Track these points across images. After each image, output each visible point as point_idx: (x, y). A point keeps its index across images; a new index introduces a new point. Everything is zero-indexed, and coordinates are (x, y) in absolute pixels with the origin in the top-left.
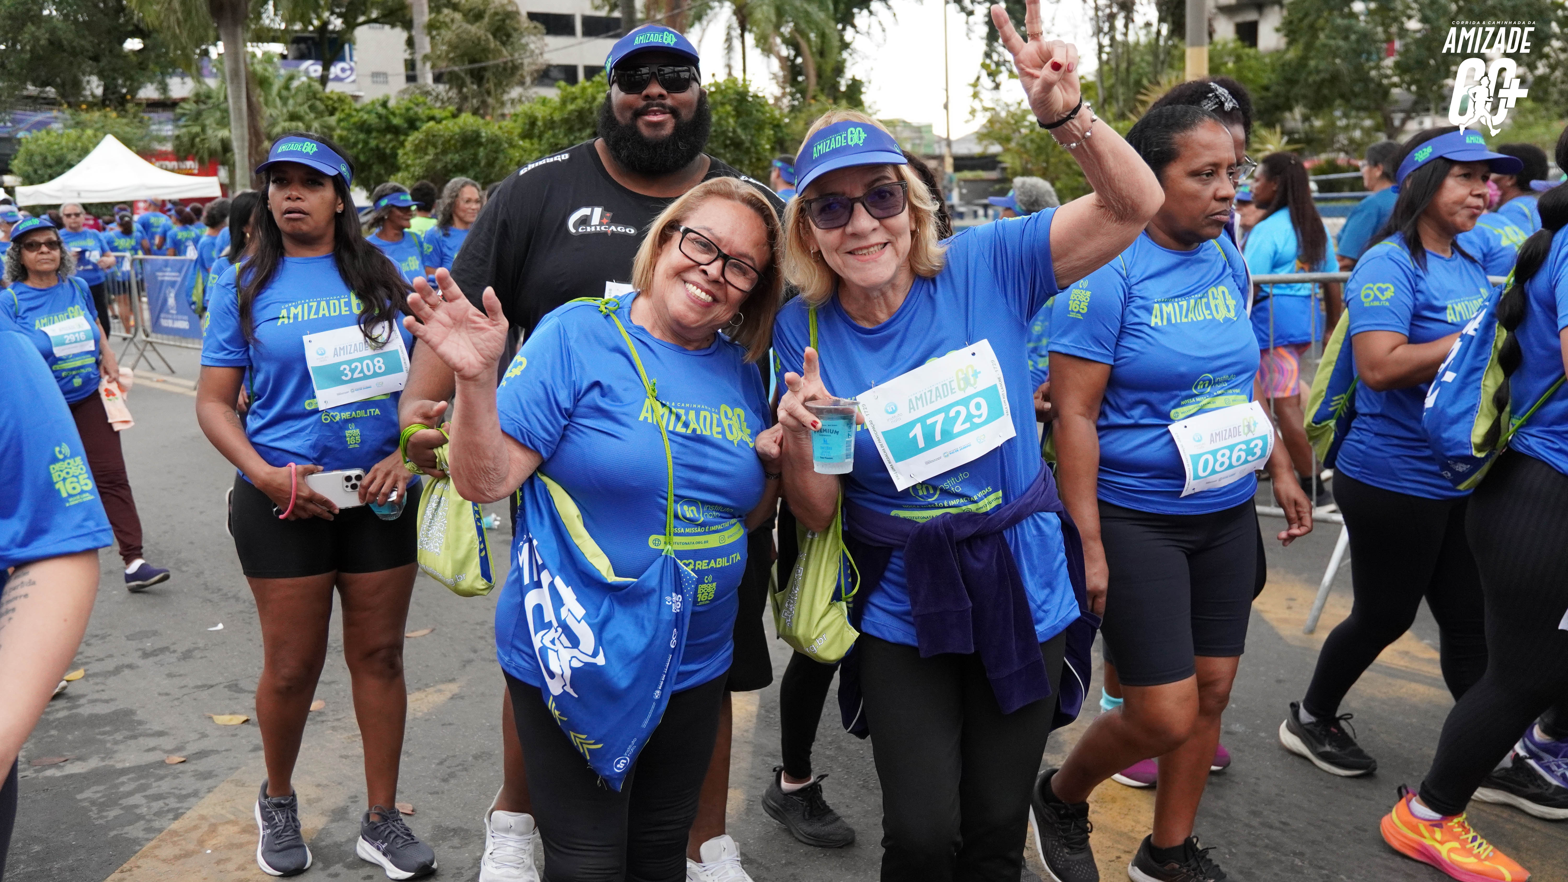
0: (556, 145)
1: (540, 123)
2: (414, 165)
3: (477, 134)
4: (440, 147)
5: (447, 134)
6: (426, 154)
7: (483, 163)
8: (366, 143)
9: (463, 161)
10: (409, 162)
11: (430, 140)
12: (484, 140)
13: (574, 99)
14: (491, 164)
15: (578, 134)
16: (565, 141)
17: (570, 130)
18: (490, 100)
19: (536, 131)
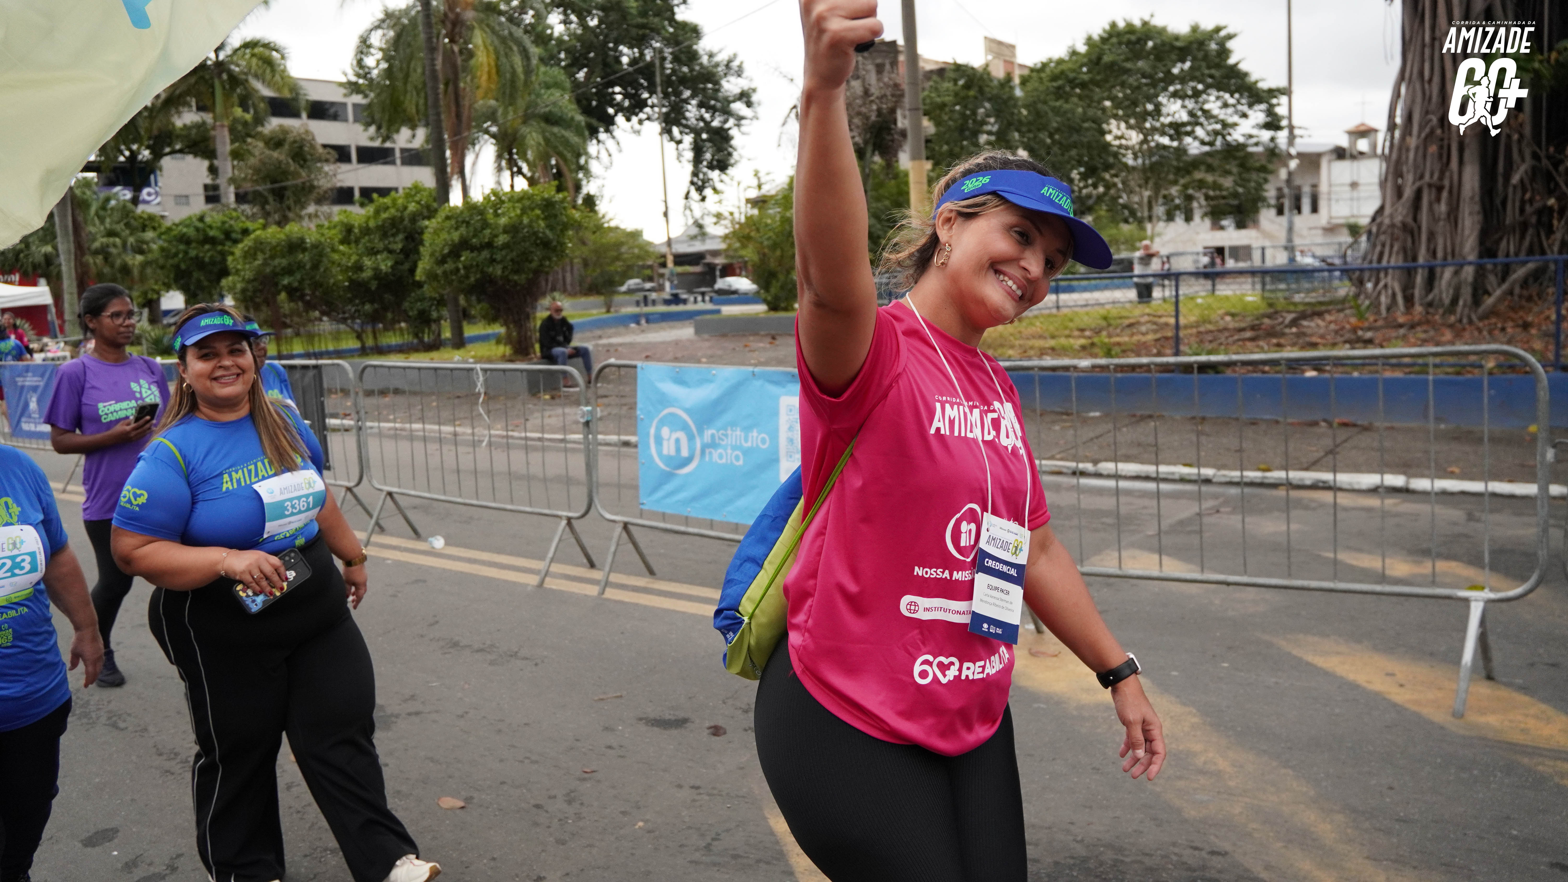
0: (373, 249)
1: (356, 231)
2: (244, 270)
3: (302, 240)
4: (268, 253)
5: (274, 241)
6: (255, 259)
7: (308, 266)
8: (186, 253)
9: (290, 264)
10: (239, 267)
11: (259, 246)
12: (308, 246)
13: (387, 208)
14: (315, 266)
15: (391, 239)
16: (381, 246)
17: (385, 235)
18: (291, 215)
19: (352, 237)
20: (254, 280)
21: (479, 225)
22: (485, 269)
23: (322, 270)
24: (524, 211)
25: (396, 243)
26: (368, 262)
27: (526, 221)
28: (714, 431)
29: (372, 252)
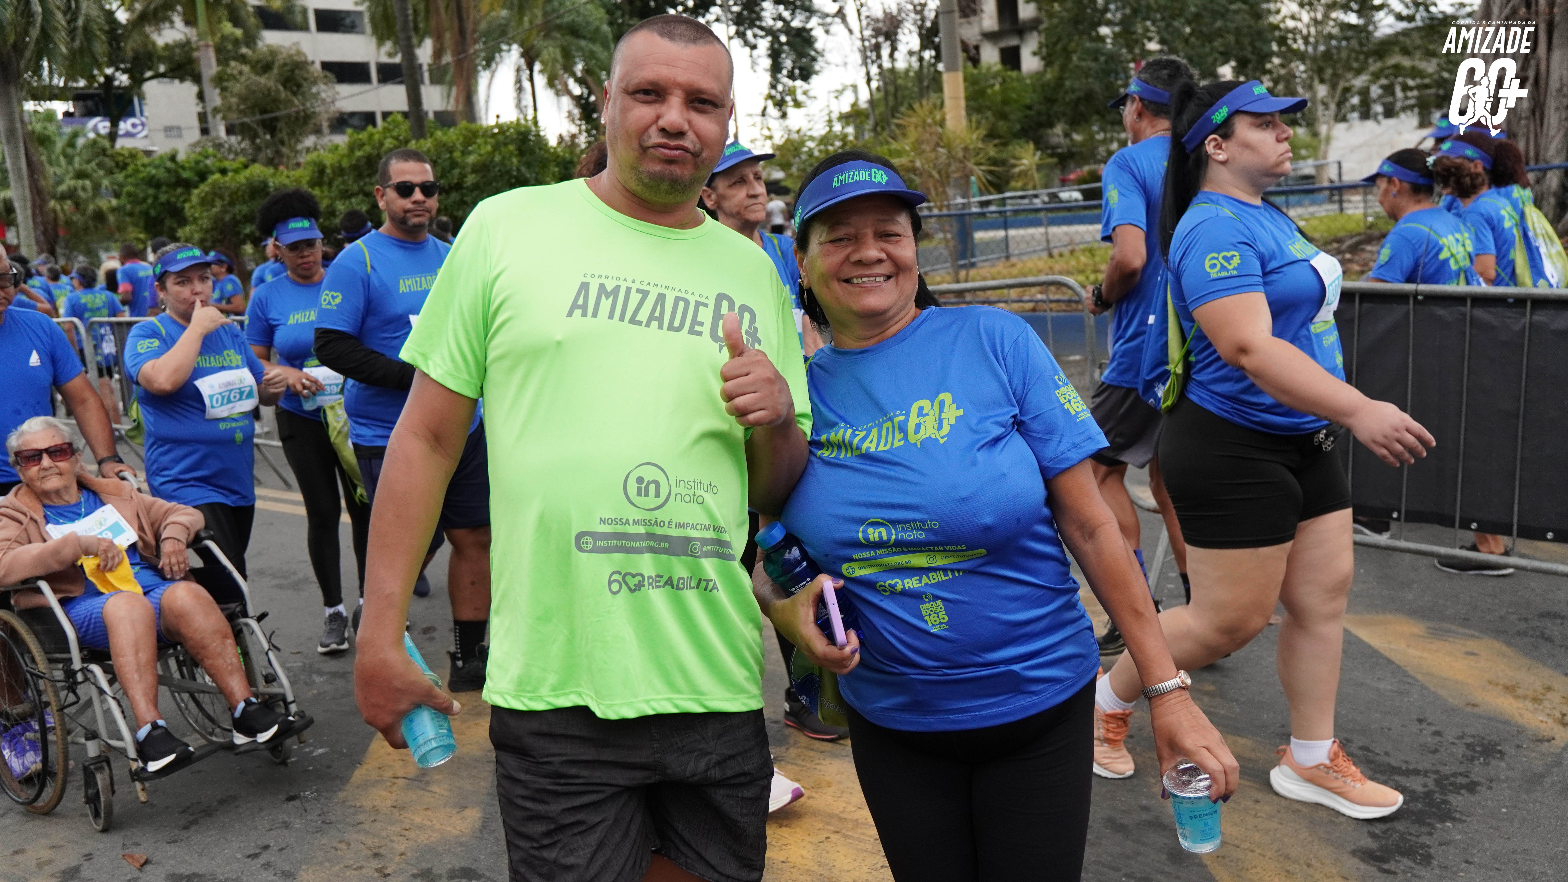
0: (347, 191)
1: (328, 171)
2: (201, 218)
3: (265, 185)
4: (227, 199)
5: (233, 185)
6: (213, 206)
8: (156, 198)
10: (197, 215)
11: (216, 193)
12: (272, 190)
13: (362, 145)
15: (367, 180)
16: (355, 188)
17: (360, 176)
18: (285, 150)
19: (326, 179)
20: (212, 229)
21: (447, 164)
22: (455, 213)
24: (496, 147)
27: (497, 158)
29: (346, 195)
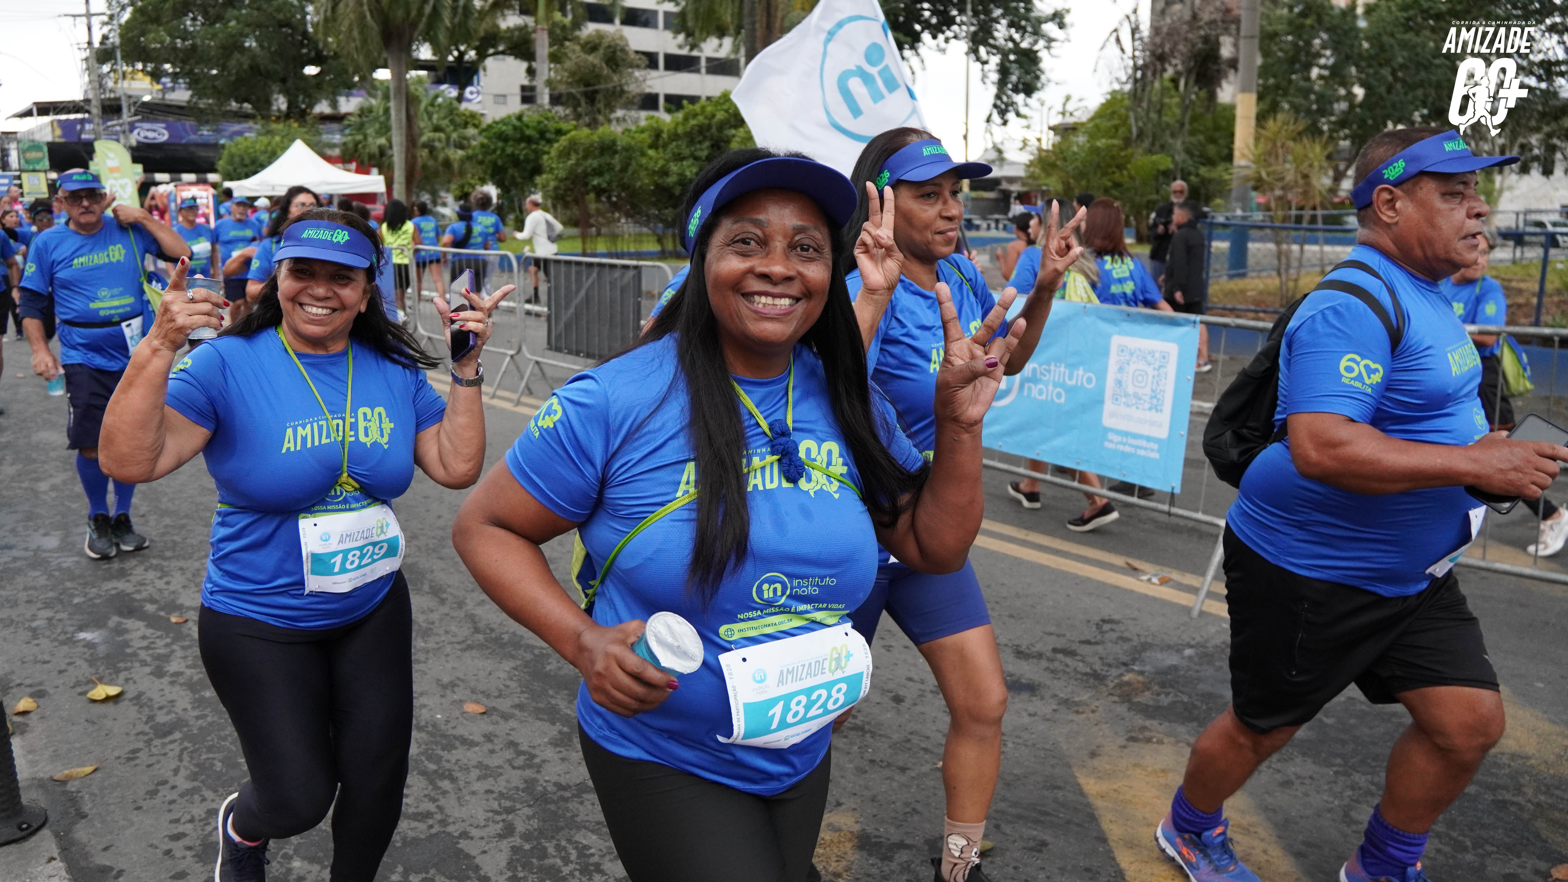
0: (679, 154)
1: (665, 136)
2: (558, 168)
3: (614, 143)
4: (581, 153)
6: (569, 159)
7: (618, 168)
8: (503, 150)
9: (600, 166)
10: (554, 166)
11: (573, 146)
13: (695, 116)
14: (624, 169)
15: (698, 146)
16: (687, 152)
17: (692, 142)
18: (601, 118)
19: (660, 142)
20: (566, 179)
23: (630, 172)
25: (702, 150)
26: (674, 167)
28: (1036, 365)
29: (679, 158)
